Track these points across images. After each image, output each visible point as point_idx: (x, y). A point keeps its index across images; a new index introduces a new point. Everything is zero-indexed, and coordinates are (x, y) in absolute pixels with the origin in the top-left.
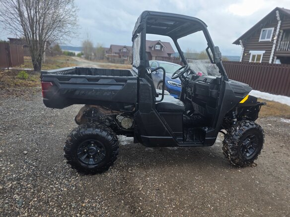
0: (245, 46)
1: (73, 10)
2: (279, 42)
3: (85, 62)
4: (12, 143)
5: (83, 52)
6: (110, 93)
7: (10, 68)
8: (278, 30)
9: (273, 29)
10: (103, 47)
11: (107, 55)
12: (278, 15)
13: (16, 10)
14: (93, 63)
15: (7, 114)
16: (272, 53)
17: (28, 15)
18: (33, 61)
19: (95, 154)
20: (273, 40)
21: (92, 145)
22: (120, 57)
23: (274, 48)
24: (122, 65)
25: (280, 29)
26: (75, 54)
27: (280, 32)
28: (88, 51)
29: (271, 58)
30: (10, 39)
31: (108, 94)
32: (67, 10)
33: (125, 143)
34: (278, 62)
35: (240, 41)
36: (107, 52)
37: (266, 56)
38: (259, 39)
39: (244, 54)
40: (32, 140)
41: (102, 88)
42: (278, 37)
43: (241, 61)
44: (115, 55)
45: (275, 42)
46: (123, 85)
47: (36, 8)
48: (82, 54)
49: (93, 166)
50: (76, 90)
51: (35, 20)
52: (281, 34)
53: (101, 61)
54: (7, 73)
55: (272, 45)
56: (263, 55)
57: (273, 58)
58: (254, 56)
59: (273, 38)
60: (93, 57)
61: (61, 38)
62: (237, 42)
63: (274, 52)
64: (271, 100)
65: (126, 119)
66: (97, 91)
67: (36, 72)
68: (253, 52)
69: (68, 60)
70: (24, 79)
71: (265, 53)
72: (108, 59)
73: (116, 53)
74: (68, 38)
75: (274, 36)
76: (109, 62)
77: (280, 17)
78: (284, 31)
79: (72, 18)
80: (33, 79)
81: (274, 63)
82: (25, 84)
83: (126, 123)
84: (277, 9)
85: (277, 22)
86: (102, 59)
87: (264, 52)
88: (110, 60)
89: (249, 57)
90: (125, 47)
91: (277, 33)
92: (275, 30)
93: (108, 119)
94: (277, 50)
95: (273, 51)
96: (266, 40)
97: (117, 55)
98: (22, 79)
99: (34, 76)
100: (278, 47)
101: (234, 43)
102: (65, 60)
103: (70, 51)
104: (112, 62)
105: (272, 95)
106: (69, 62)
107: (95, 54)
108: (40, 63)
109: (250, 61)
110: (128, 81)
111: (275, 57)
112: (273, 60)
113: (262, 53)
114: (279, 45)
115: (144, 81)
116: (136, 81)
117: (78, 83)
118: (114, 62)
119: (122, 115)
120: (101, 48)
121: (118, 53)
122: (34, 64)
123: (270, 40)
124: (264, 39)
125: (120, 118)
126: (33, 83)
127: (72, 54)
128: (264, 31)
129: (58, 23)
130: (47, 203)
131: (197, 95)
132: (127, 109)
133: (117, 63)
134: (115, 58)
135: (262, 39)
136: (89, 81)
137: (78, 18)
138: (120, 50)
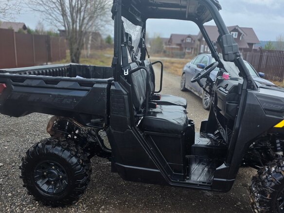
6: (71, 100)
7: (49, 63)
11: (165, 47)
19: (57, 180)
21: (53, 167)
22: (181, 49)
30: (60, 30)
31: (68, 102)
36: (166, 43)
40: (17, 151)
41: (61, 94)
44: (175, 47)
46: (88, 90)
66: (54, 96)
72: (165, 52)
73: (177, 45)
88: (168, 53)
90: (189, 36)
97: (178, 47)
104: (169, 56)
108: (78, 58)
110: (95, 86)
115: (117, 86)
116: (105, 86)
117: (33, 85)
121: (180, 45)
125: (102, 134)
133: (175, 58)
136: (47, 83)
138: (182, 41)
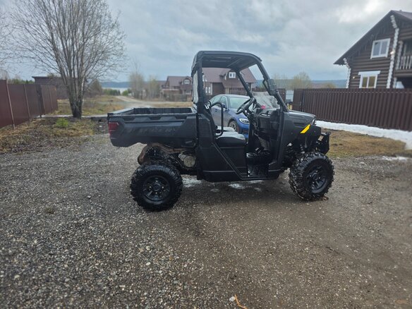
0: (351, 66)
1: (119, 37)
2: (399, 58)
3: (134, 103)
4: (73, 191)
5: (130, 89)
6: (172, 130)
7: (43, 116)
8: (396, 41)
9: (388, 40)
10: (157, 80)
11: (163, 90)
12: (393, 21)
13: (49, 43)
14: (146, 103)
15: (59, 166)
16: (390, 74)
17: (63, 47)
18: (72, 105)
19: (159, 191)
20: (389, 56)
21: (157, 181)
22: (181, 92)
23: (391, 67)
24: (185, 103)
25: (399, 39)
26: (119, 92)
27: (398, 44)
28: (137, 88)
29: (389, 81)
30: (35, 78)
31: (170, 131)
32: (112, 38)
33: (189, 186)
34: (399, 85)
35: (344, 59)
36: (162, 86)
37: (382, 78)
38: (370, 55)
39: (351, 77)
40: (93, 187)
42: (397, 51)
43: (347, 87)
44: (173, 90)
45: (393, 57)
46: (183, 121)
47: (73, 39)
48: (130, 92)
49: (159, 203)
50: (139, 129)
51: (72, 54)
52: (401, 47)
53: (156, 99)
54: (40, 122)
55: (389, 63)
56: (378, 77)
57: (392, 80)
58: (365, 79)
59: (389, 52)
60: (144, 95)
61: (105, 73)
62: (340, 62)
63: (393, 72)
64: (381, 136)
65: (188, 157)
66: (159, 128)
67: (76, 119)
68: (363, 74)
69: (112, 101)
70: (63, 127)
71: (381, 73)
72: (165, 96)
73: (175, 87)
74: (114, 74)
75: (390, 50)
76: (167, 100)
77: (397, 23)
78: (405, 42)
79: (118, 48)
80: (74, 127)
81: (394, 87)
82: (66, 134)
83: (188, 161)
84: (392, 13)
85: (394, 30)
86: (157, 96)
87: (379, 72)
88: (168, 97)
89: (359, 81)
90: (187, 78)
91: (395, 45)
92: (392, 42)
93: (170, 158)
94: (397, 68)
95: (391, 70)
96: (380, 55)
97: (176, 90)
98: (61, 128)
99: (75, 124)
100: (398, 65)
101: (335, 63)
102: (108, 101)
103: (113, 89)
104: (170, 100)
105: (382, 129)
106: (114, 103)
107: (147, 91)
108: (80, 107)
109: (360, 87)
110: (188, 118)
111: (395, 79)
112: (392, 83)
113: (376, 74)
114: (398, 61)
115: (203, 117)
116: (195, 117)
117: (141, 122)
118: (173, 100)
119: (184, 154)
120: (155, 81)
121: (178, 87)
122: (72, 109)
123: (386, 55)
124: (378, 54)
125: (182, 156)
126: (75, 133)
127: (116, 93)
128: (376, 43)
129: (100, 54)
130: (119, 232)
131: (261, 129)
132: (188, 145)
133: (177, 101)
134: (175, 95)
135: (374, 55)
137: (124, 47)
138: (181, 83)
